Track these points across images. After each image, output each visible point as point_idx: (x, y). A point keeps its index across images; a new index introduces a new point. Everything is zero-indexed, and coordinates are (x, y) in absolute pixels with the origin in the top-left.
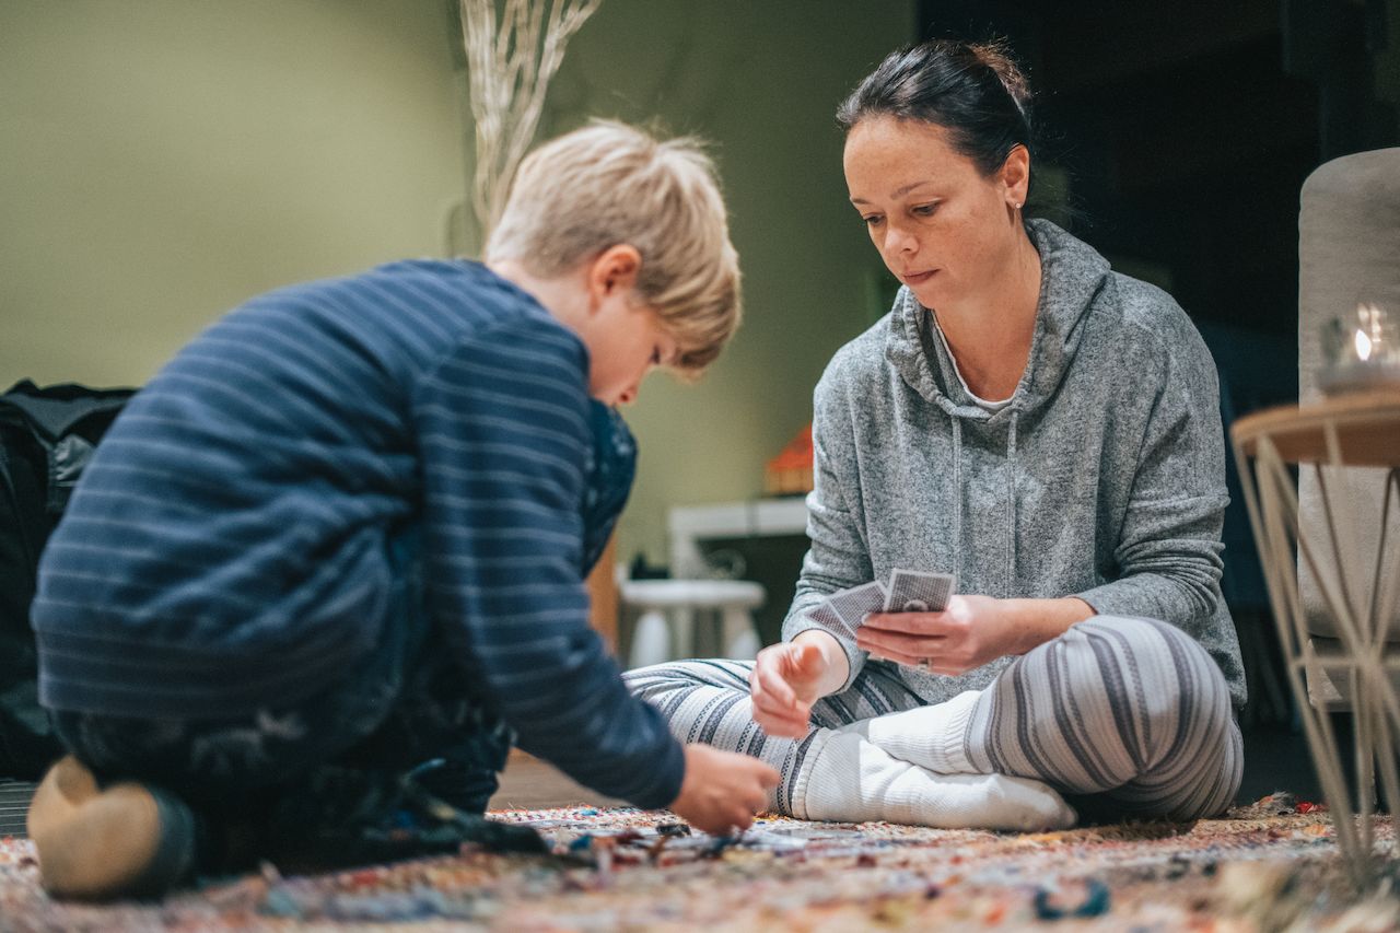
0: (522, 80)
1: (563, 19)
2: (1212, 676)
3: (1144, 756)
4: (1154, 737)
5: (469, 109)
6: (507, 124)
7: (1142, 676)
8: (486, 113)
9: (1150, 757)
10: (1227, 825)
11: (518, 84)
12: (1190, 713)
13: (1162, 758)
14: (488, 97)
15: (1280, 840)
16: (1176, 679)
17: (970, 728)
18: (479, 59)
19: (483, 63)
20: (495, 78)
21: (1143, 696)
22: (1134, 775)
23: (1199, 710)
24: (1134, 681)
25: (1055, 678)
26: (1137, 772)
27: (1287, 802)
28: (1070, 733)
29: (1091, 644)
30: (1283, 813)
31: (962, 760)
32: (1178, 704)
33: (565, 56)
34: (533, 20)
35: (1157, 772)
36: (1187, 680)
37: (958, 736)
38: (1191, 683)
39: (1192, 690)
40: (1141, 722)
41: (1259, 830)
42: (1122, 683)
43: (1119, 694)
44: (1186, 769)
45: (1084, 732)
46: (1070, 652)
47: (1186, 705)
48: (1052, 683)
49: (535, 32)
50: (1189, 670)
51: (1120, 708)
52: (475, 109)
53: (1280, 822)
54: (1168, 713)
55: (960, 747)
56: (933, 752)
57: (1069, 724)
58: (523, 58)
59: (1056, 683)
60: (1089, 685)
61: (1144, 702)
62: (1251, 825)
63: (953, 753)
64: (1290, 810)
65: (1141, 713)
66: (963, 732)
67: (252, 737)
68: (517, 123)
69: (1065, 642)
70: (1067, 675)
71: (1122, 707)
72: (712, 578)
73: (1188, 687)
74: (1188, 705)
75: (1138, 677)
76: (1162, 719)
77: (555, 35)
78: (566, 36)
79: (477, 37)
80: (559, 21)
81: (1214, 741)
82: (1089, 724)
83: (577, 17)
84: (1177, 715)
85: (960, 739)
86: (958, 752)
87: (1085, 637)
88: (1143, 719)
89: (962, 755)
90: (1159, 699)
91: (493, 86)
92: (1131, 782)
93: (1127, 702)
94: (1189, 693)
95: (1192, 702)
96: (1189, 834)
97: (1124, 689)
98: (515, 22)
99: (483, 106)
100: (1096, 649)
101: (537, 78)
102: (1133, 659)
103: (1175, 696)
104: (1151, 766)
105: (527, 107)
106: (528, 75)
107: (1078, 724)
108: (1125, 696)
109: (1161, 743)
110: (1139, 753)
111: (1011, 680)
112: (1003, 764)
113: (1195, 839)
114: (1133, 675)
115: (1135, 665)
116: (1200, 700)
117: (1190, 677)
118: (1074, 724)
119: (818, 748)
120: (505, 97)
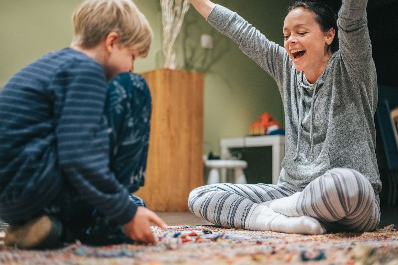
0: (177, 14)
2: (369, 186)
3: (348, 209)
4: (351, 204)
5: (162, 23)
6: (173, 28)
7: (347, 185)
8: (167, 24)
9: (350, 210)
10: (373, 234)
12: (362, 197)
13: (353, 210)
14: (167, 20)
15: (388, 239)
16: (357, 186)
17: (298, 202)
19: (166, 10)
20: (169, 14)
21: (347, 191)
22: (345, 216)
23: (364, 196)
24: (345, 187)
25: (322, 187)
26: (346, 214)
27: (395, 227)
28: (326, 203)
29: (332, 176)
30: (392, 231)
31: (295, 211)
32: (358, 194)
35: (352, 214)
36: (361, 187)
37: (294, 205)
38: (362, 188)
39: (362, 190)
40: (347, 199)
41: (382, 235)
42: (341, 188)
43: (340, 191)
44: (361, 214)
45: (330, 202)
46: (326, 179)
47: (360, 194)
48: (321, 188)
50: (361, 184)
51: (341, 196)
52: (164, 23)
53: (389, 233)
54: (355, 196)
55: (295, 208)
56: (287, 210)
57: (326, 200)
58: (178, 8)
59: (322, 188)
60: (332, 189)
61: (348, 193)
62: (380, 234)
63: (292, 210)
64: (395, 230)
65: (347, 196)
66: (295, 203)
68: (176, 27)
69: (325, 176)
70: (325, 186)
71: (341, 194)
72: (231, 159)
73: (361, 189)
74: (361, 194)
75: (346, 186)
76: (353, 198)
77: (186, 2)
81: (369, 206)
82: (331, 199)
84: (358, 197)
85: (295, 205)
86: (294, 209)
87: (330, 174)
88: (347, 198)
89: (295, 210)
90: (352, 192)
91: (168, 16)
92: (344, 218)
93: (342, 193)
94: (361, 191)
95: (362, 193)
96: (361, 236)
97: (342, 189)
99: (166, 22)
100: (334, 178)
101: (181, 14)
102: (345, 180)
103: (357, 191)
104: (350, 213)
105: (178, 22)
106: (179, 13)
107: (328, 200)
108: (342, 191)
109: (353, 206)
110: (347, 209)
111: (309, 188)
112: (306, 212)
113: (362, 238)
114: (344, 185)
115: (345, 182)
116: (365, 193)
117: (362, 186)
118: (327, 200)
119: (253, 209)
120: (172, 19)
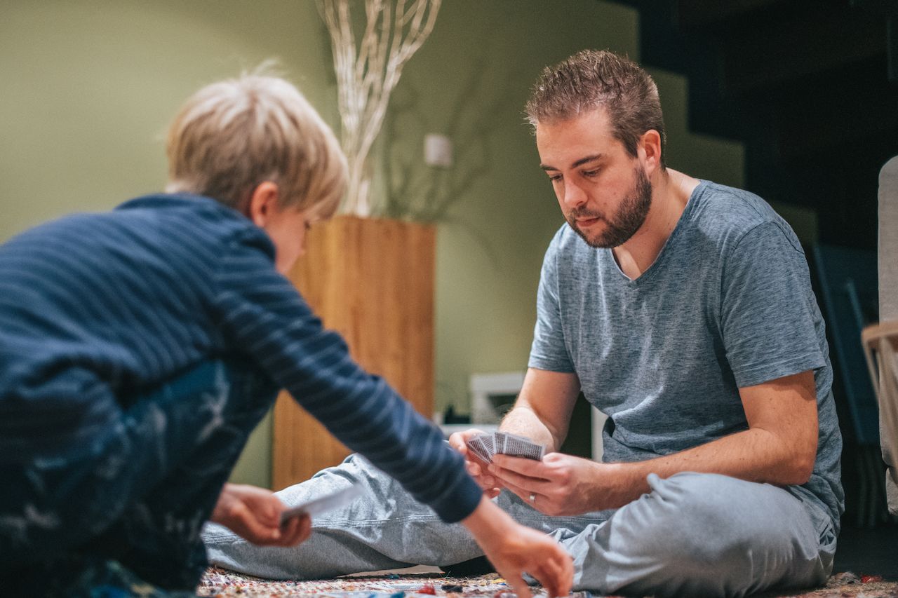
0: (373, 92)
1: (400, 51)
5: (337, 110)
6: (363, 121)
8: (349, 112)
11: (370, 93)
14: (351, 103)
18: (344, 78)
19: (346, 81)
20: (355, 90)
33: (401, 76)
34: (380, 51)
49: (381, 60)
52: (341, 111)
58: (373, 77)
64: (857, 581)
67: (19, 523)
68: (370, 119)
77: (395, 61)
78: (403, 63)
79: (343, 63)
80: (397, 52)
83: (409, 50)
91: (354, 95)
98: (368, 55)
99: (347, 108)
101: (382, 90)
105: (375, 109)
106: (377, 88)
120: (361, 103)
